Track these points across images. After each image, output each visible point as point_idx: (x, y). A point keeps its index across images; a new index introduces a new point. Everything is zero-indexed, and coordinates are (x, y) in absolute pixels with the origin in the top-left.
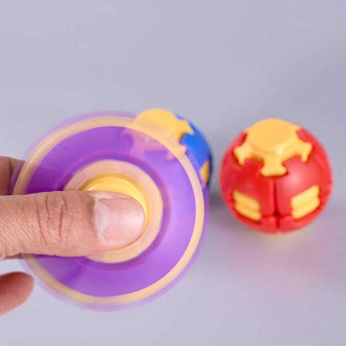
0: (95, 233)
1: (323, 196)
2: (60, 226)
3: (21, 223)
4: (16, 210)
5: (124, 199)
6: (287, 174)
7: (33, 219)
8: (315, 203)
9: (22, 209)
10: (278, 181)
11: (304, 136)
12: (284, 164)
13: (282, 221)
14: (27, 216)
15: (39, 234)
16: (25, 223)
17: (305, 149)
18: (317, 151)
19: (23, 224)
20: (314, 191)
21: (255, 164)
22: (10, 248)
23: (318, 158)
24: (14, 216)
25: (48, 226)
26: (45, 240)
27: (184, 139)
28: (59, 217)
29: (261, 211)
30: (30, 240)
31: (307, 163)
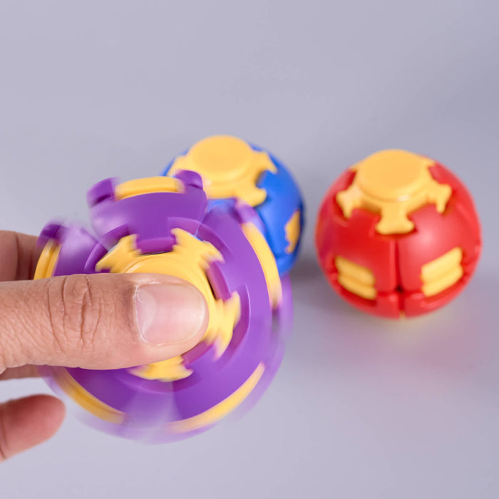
0: (134, 334)
1: (468, 263)
2: (82, 325)
3: (23, 321)
4: (16, 301)
5: (176, 284)
6: (415, 231)
7: (42, 314)
8: (457, 273)
9: (26, 301)
10: (401, 242)
11: (440, 174)
12: (410, 217)
13: (407, 301)
14: (33, 311)
15: (52, 336)
16: (29, 322)
17: (441, 195)
18: (459, 197)
19: (26, 322)
20: (455, 256)
21: (369, 216)
22: (11, 359)
23: (460, 207)
24: (13, 311)
25: (64, 325)
26: (60, 345)
27: (263, 180)
28: (80, 311)
29: (375, 286)
30: (38, 344)
31: (444, 214)
